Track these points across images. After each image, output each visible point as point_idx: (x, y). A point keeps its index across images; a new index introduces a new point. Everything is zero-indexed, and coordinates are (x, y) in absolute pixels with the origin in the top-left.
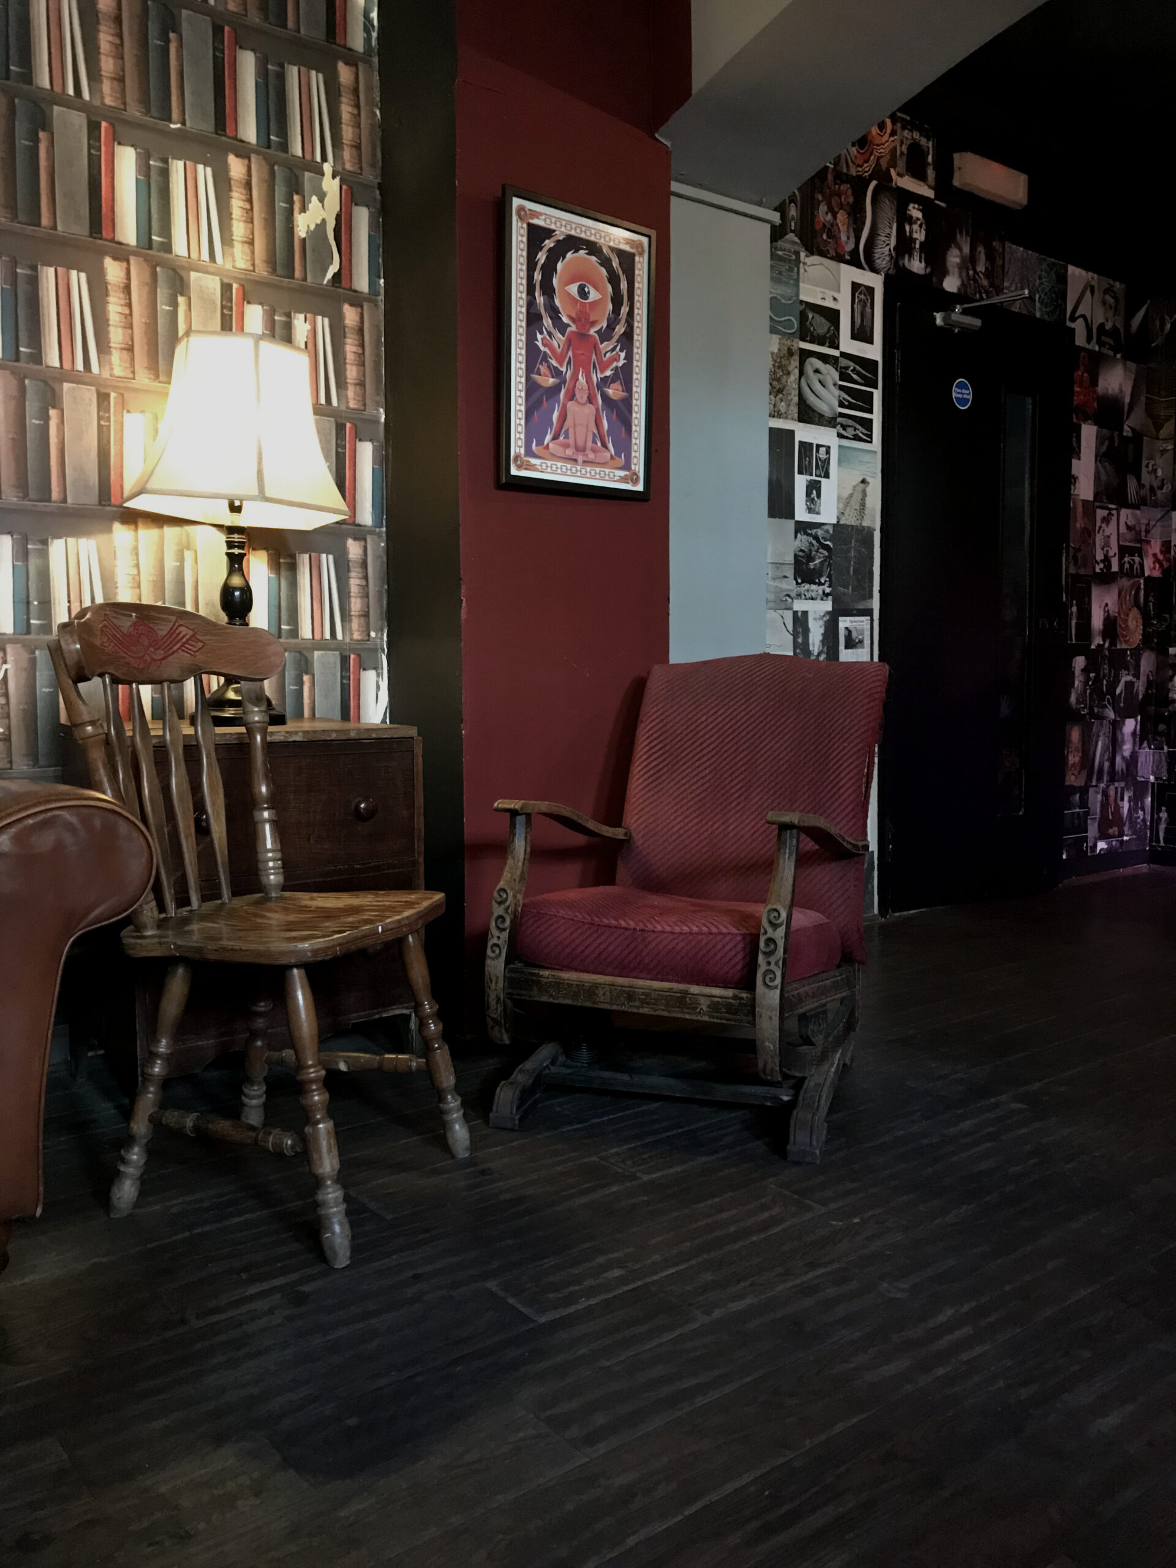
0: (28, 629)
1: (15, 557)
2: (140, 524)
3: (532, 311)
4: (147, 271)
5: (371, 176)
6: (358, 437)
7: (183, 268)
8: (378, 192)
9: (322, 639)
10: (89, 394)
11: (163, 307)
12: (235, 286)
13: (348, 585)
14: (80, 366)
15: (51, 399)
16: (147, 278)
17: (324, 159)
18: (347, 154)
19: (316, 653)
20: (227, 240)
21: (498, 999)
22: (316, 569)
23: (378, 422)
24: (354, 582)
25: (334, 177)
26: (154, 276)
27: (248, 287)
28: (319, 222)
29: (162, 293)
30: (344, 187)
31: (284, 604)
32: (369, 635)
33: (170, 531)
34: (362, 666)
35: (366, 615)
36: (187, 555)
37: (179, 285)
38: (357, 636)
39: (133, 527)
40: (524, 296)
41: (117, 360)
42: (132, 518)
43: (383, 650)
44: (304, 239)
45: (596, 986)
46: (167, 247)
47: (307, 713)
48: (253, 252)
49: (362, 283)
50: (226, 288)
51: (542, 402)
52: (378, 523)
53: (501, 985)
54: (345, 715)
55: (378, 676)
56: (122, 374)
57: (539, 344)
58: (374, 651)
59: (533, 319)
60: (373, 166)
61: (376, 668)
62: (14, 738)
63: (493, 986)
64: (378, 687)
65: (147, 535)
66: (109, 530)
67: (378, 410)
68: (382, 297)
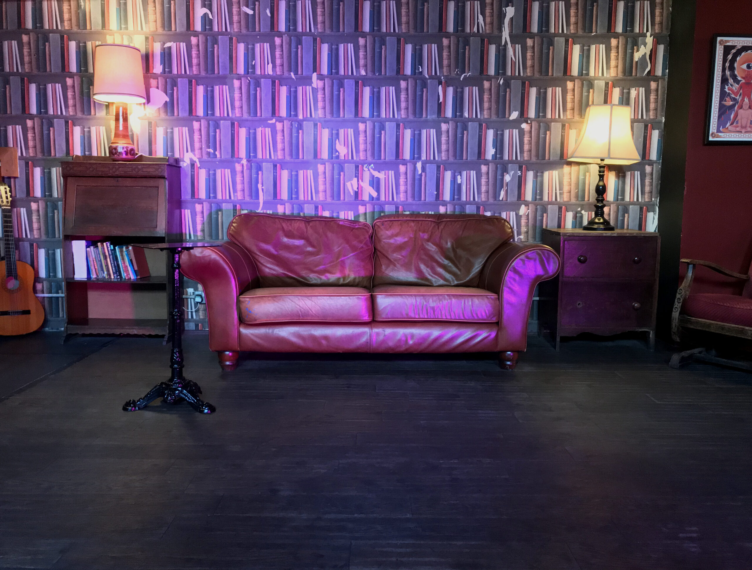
0: (536, 200)
1: (534, 178)
2: (572, 165)
3: (724, 78)
4: (580, 82)
5: (666, 33)
6: (653, 128)
7: (593, 80)
8: (668, 38)
9: (633, 201)
10: (559, 125)
11: (585, 94)
12: (610, 83)
13: (644, 182)
14: (557, 117)
15: (548, 128)
16: (580, 85)
17: (647, 31)
18: (657, 27)
19: (631, 206)
20: (608, 68)
21: (676, 325)
22: (633, 177)
23: (661, 122)
24: (647, 181)
25: (651, 37)
26: (583, 84)
27: (614, 82)
28: (643, 54)
29: (585, 89)
30: (654, 39)
31: (620, 189)
32: (652, 199)
33: (582, 167)
34: (648, 211)
35: (651, 192)
36: (587, 174)
37: (591, 86)
38: (647, 200)
39: (570, 166)
40: (720, 73)
41: (569, 113)
42: (570, 164)
43: (657, 205)
44: (637, 61)
45: (710, 324)
46: (588, 74)
47: (625, 227)
48: (617, 70)
49: (659, 72)
50: (607, 84)
51: (726, 112)
52: (658, 159)
53: (677, 321)
54: (640, 228)
55: (654, 214)
56: (570, 117)
57: (727, 90)
58: (654, 205)
59: (724, 81)
60: (667, 29)
61: (653, 212)
62: (529, 232)
63: (674, 321)
64: (654, 218)
65: (574, 168)
66: (563, 168)
67: (662, 118)
68: (667, 77)
